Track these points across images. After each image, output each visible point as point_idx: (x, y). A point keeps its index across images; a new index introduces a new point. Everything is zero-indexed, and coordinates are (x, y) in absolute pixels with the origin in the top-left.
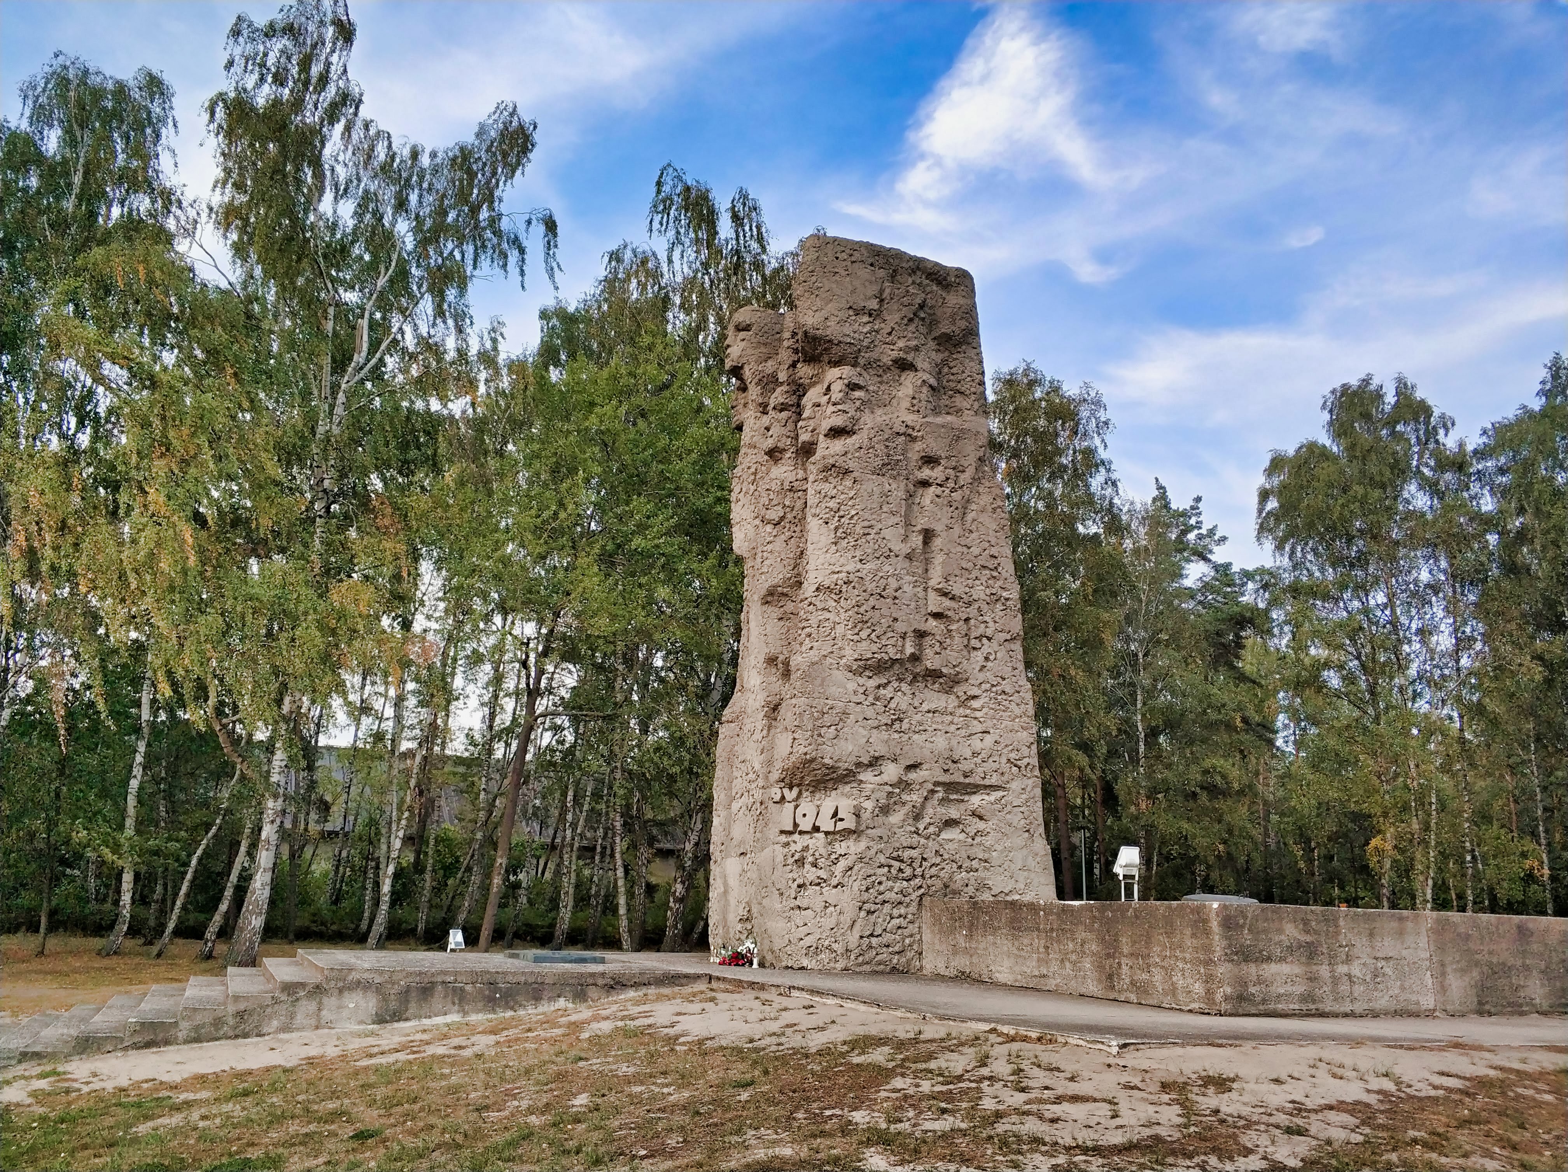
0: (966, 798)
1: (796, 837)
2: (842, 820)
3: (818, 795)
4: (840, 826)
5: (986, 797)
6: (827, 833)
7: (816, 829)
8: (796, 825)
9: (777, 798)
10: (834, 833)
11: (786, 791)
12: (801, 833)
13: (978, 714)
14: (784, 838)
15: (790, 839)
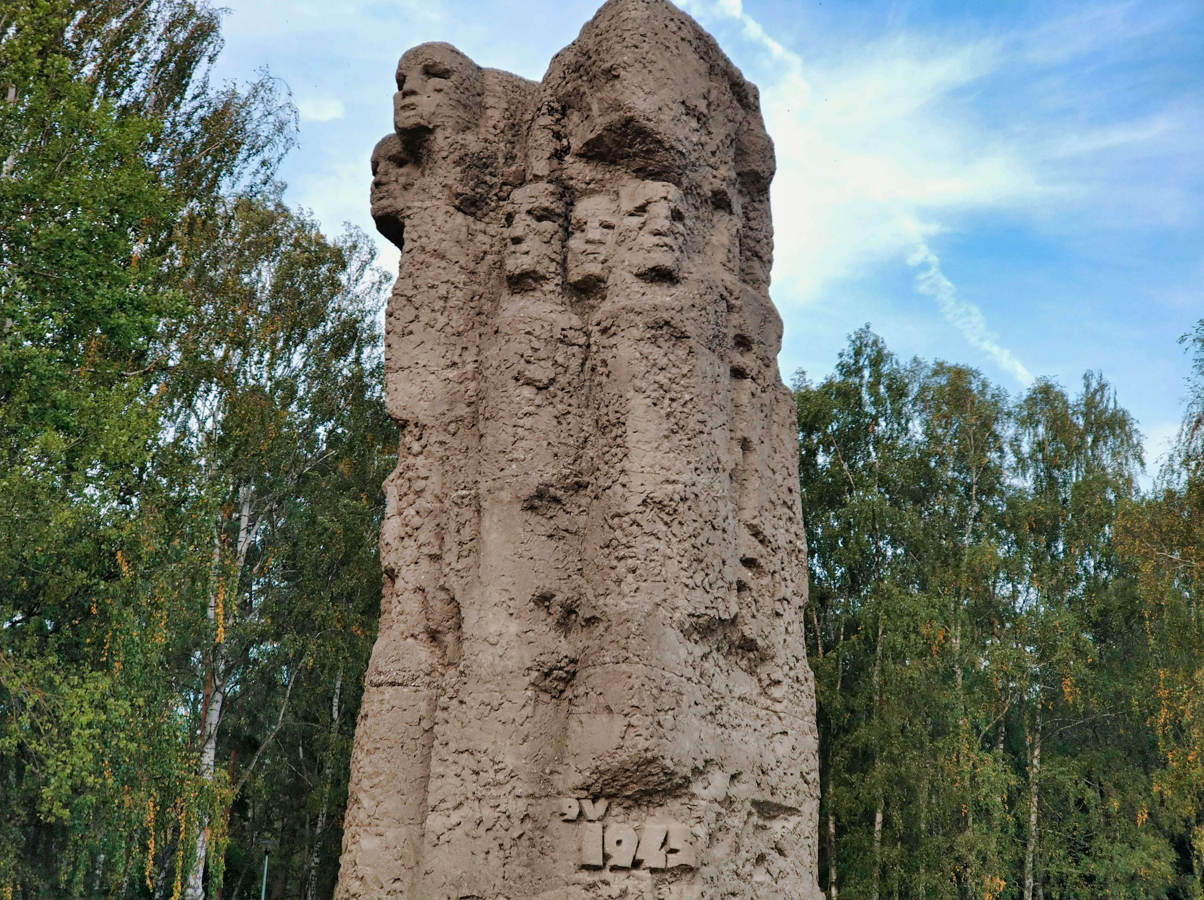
0: (768, 823)
1: (607, 874)
2: (674, 851)
3: (634, 813)
4: (674, 861)
5: (785, 823)
6: (653, 871)
7: (637, 864)
8: (606, 857)
9: (573, 813)
10: (663, 871)
11: (587, 805)
12: (614, 868)
13: (778, 707)
14: (587, 877)
15: (595, 877)
